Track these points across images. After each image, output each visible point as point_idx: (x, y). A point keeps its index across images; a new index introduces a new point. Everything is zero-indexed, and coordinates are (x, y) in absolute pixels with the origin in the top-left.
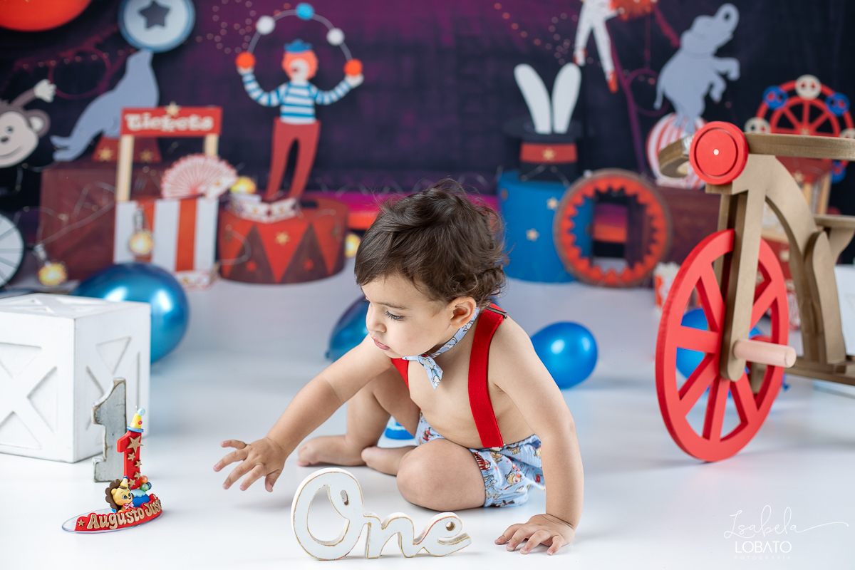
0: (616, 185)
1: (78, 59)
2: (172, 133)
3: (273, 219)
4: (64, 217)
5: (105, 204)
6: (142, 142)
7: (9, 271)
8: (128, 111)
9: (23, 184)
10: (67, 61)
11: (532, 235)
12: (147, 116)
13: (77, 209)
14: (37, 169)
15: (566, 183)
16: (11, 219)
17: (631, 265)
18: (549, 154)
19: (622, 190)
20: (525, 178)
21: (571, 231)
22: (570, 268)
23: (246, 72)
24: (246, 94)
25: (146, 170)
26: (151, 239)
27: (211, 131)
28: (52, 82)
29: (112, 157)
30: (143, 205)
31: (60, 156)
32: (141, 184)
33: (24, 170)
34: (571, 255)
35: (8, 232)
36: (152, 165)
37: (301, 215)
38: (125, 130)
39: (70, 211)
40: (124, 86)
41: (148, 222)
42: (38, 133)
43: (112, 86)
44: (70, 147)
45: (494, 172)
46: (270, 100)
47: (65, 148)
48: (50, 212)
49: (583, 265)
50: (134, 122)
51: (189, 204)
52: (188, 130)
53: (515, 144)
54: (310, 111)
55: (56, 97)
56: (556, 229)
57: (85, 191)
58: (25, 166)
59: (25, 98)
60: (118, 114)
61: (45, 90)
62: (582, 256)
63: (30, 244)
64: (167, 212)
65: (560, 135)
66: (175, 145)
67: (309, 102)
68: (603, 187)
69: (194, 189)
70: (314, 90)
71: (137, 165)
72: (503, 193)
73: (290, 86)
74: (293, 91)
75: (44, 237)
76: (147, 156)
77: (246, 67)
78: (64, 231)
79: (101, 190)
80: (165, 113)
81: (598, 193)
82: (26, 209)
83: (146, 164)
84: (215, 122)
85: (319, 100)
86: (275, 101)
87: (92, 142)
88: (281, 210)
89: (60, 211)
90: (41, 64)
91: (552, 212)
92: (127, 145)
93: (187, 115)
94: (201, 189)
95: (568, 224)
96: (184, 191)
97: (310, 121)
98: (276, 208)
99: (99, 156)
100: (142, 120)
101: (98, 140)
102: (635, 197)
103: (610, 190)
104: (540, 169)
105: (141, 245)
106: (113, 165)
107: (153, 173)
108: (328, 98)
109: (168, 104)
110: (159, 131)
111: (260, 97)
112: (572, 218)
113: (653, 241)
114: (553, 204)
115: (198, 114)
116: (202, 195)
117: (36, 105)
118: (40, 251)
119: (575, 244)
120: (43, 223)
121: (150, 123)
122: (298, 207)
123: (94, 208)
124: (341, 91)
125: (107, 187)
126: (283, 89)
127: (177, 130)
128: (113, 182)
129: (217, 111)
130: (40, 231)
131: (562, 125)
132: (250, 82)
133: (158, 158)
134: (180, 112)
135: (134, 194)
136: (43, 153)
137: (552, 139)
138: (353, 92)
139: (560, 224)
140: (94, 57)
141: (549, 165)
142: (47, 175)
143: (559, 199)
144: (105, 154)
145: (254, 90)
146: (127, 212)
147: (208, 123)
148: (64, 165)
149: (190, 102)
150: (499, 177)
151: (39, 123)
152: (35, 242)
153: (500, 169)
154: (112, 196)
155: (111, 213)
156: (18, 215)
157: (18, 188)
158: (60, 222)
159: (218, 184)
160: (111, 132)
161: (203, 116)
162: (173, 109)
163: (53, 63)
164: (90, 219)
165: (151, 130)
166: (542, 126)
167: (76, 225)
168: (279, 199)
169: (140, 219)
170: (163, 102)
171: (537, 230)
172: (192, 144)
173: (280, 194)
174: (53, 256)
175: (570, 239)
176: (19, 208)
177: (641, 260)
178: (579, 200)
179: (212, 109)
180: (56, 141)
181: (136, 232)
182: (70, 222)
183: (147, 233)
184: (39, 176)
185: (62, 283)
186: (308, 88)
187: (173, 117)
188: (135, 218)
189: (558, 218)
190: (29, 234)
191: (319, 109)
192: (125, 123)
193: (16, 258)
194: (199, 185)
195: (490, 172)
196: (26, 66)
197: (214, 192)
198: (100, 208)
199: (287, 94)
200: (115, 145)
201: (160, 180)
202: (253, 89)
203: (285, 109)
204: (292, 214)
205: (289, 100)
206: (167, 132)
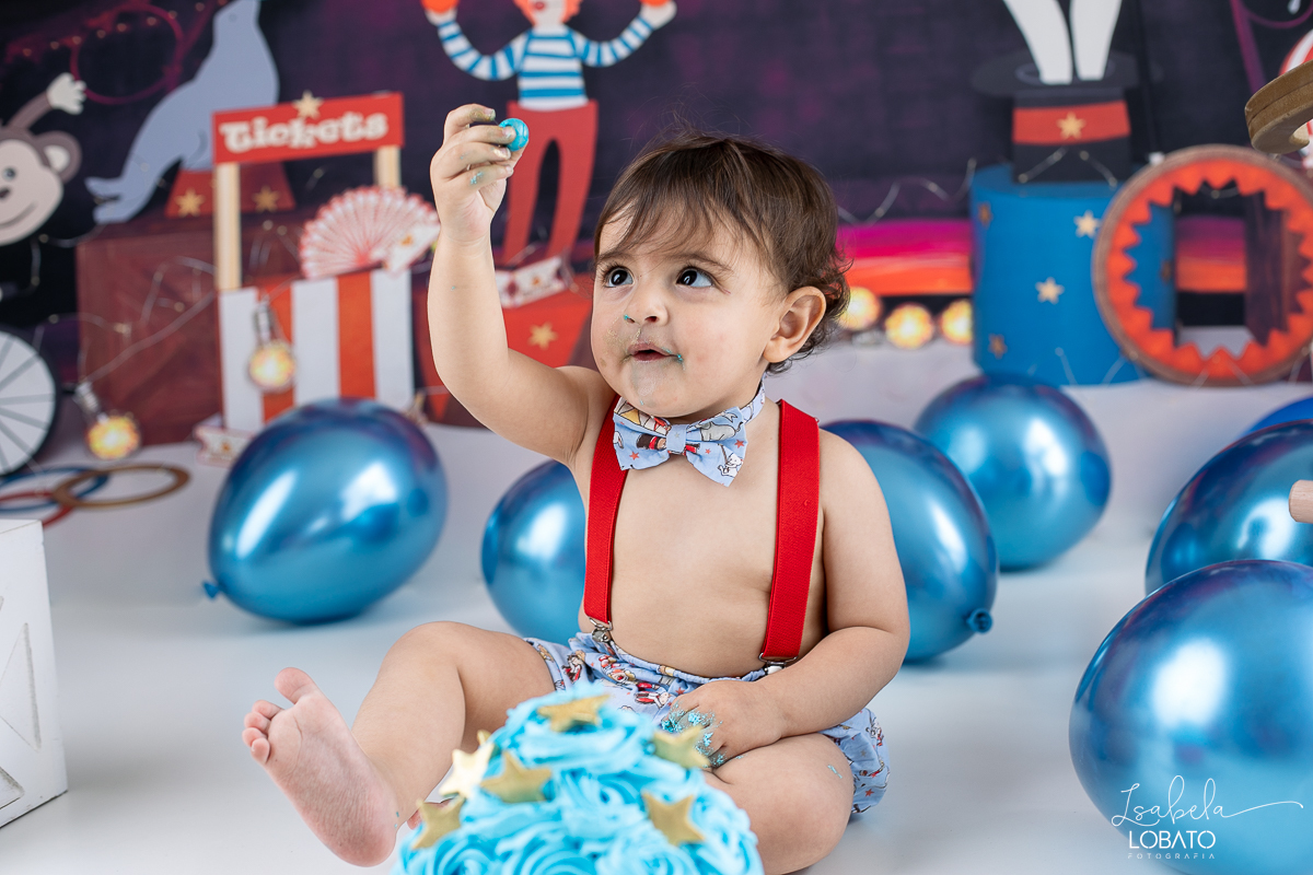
0: (1219, 177)
1: (122, 27)
2: (310, 149)
3: (519, 300)
4: (124, 329)
5: (197, 296)
6: (256, 173)
7: (33, 437)
8: (222, 118)
9: (42, 275)
10: (101, 34)
11: (1049, 291)
12: (260, 122)
13: (146, 311)
14: (66, 243)
15: (1112, 182)
16: (29, 341)
17: (1261, 338)
18: (1071, 126)
19: (1232, 184)
20: (1023, 177)
21: (1128, 277)
22: (1134, 354)
23: (444, 19)
24: (447, 61)
25: (268, 225)
26: (290, 356)
27: (385, 141)
28: (77, 78)
29: (201, 206)
30: (267, 296)
31: (104, 214)
32: (261, 254)
33: (42, 247)
34: (1131, 324)
35: (27, 365)
36: (278, 216)
37: (574, 288)
38: (223, 154)
39: (133, 316)
40: (210, 69)
41: (280, 326)
42: (60, 174)
43: (189, 73)
44: (123, 196)
45: (963, 171)
46: (494, 67)
47: (115, 199)
48: (98, 321)
49: (1160, 343)
50: (237, 137)
51: (356, 282)
52: (341, 142)
53: (1001, 111)
54: (577, 83)
55: (86, 104)
56: (1097, 277)
57: (158, 277)
58: (44, 238)
59: (31, 112)
60: (207, 126)
61: (66, 94)
62: (1155, 326)
63: (68, 385)
64: (314, 302)
65: (1091, 84)
66: (319, 173)
67: (574, 65)
68: (1191, 184)
69: (362, 256)
70: (580, 41)
71: (250, 218)
72: (982, 214)
73: (531, 38)
74: (536, 46)
75: (90, 370)
76: (267, 200)
77: (442, 10)
78: (126, 354)
79: (190, 271)
80: (295, 114)
81: (1179, 194)
82: (54, 319)
83: (267, 214)
84: (390, 123)
85: (592, 60)
86: (504, 71)
87: (161, 182)
88: (536, 281)
89: (115, 318)
90: (55, 45)
91: (1088, 242)
92: (227, 181)
93: (337, 115)
94: (377, 254)
95: (1123, 264)
96: (345, 261)
97: (580, 101)
98: (524, 277)
99: (179, 207)
100: (252, 133)
101: (173, 175)
102: (1261, 195)
103: (1206, 184)
104: (1056, 157)
105: (272, 371)
106: (205, 222)
107: (282, 230)
108: (609, 53)
109: (300, 97)
110: (285, 148)
111: (475, 65)
112: (1128, 250)
113: (1305, 285)
114: (1087, 225)
115: (355, 110)
116: (379, 265)
117: (53, 123)
118: (87, 396)
119: (1138, 303)
120: (86, 342)
121: (267, 136)
122: (568, 274)
123: (179, 307)
124: (635, 36)
125: (198, 265)
126: (518, 45)
127: (319, 144)
128: (209, 255)
129: (394, 100)
130: (83, 358)
131: (1093, 65)
132: (452, 37)
133: (289, 203)
134: (320, 109)
135: (250, 275)
136: (74, 211)
137: (1077, 94)
138: (658, 36)
139: (1106, 265)
140: (152, 21)
141: (1073, 147)
142: (85, 250)
143: (1098, 215)
144: (189, 203)
145: (462, 53)
146: (239, 309)
147: (377, 126)
148: (114, 230)
149: (340, 89)
150: (970, 180)
151: (60, 156)
152: (76, 380)
153: (972, 164)
154: (209, 281)
155: (212, 312)
156: (39, 332)
157: (35, 281)
158: (118, 336)
159: (408, 241)
160: (196, 160)
161: (366, 113)
162: (308, 105)
163: (77, 40)
164: (172, 328)
165: (270, 149)
166: (1053, 69)
167: (148, 342)
168: (529, 261)
169: (264, 321)
170: (288, 93)
171: (1057, 283)
172: (352, 169)
173: (531, 249)
174: (111, 403)
175: (1128, 293)
176: (41, 318)
177: (1282, 327)
178: (1142, 213)
179: (382, 96)
180: (96, 186)
181: (260, 344)
182: (136, 336)
183: (283, 345)
184: (71, 252)
185: (132, 453)
186: (568, 38)
187: (310, 121)
188: (256, 318)
189: (1100, 252)
190: (62, 363)
191: (593, 77)
192: (220, 140)
193: (43, 411)
194: (370, 249)
195: (953, 172)
196: (27, 52)
197: (401, 259)
198: (188, 306)
199: (527, 53)
200: (205, 184)
201: (297, 244)
202: (459, 50)
203: (525, 84)
204: (557, 286)
205: (532, 64)
206: (302, 149)
